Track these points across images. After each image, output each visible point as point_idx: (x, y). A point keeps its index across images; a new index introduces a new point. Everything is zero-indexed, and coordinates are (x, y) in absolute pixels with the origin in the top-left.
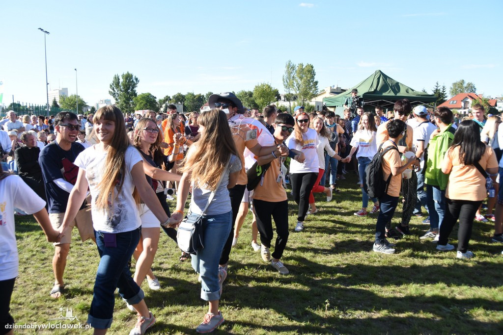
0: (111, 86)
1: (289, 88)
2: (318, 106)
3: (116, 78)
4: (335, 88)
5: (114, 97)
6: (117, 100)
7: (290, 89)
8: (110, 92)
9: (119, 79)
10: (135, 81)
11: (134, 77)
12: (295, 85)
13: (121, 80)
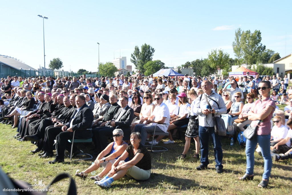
0: (132, 55)
2: (278, 68)
3: (136, 49)
5: (135, 64)
6: (136, 66)
8: (131, 60)
9: (138, 50)
10: (151, 51)
11: (150, 48)
13: (141, 51)
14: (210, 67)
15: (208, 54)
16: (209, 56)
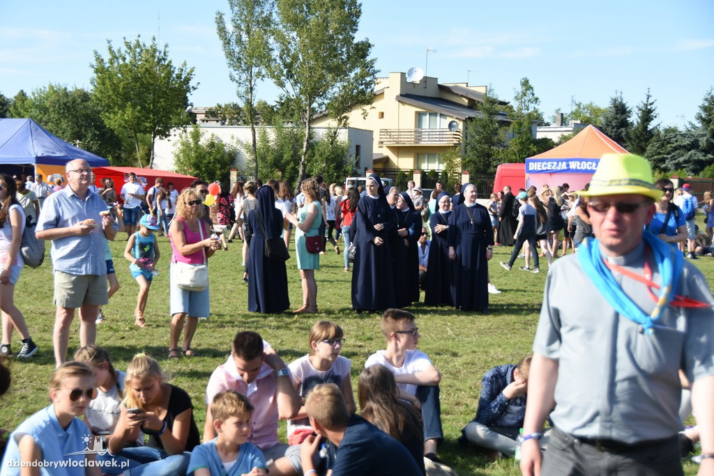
1: (249, 69)
2: (358, 147)
4: (416, 78)
7: (255, 70)
12: (276, 54)
14: (100, 126)
15: (94, 63)
16: (100, 70)
